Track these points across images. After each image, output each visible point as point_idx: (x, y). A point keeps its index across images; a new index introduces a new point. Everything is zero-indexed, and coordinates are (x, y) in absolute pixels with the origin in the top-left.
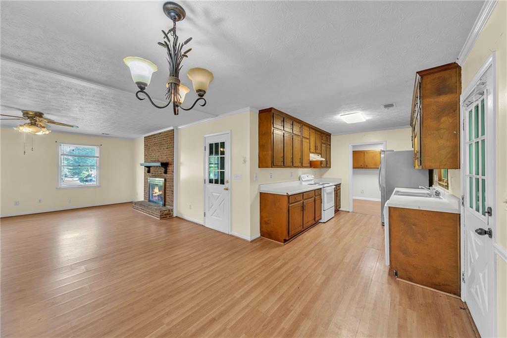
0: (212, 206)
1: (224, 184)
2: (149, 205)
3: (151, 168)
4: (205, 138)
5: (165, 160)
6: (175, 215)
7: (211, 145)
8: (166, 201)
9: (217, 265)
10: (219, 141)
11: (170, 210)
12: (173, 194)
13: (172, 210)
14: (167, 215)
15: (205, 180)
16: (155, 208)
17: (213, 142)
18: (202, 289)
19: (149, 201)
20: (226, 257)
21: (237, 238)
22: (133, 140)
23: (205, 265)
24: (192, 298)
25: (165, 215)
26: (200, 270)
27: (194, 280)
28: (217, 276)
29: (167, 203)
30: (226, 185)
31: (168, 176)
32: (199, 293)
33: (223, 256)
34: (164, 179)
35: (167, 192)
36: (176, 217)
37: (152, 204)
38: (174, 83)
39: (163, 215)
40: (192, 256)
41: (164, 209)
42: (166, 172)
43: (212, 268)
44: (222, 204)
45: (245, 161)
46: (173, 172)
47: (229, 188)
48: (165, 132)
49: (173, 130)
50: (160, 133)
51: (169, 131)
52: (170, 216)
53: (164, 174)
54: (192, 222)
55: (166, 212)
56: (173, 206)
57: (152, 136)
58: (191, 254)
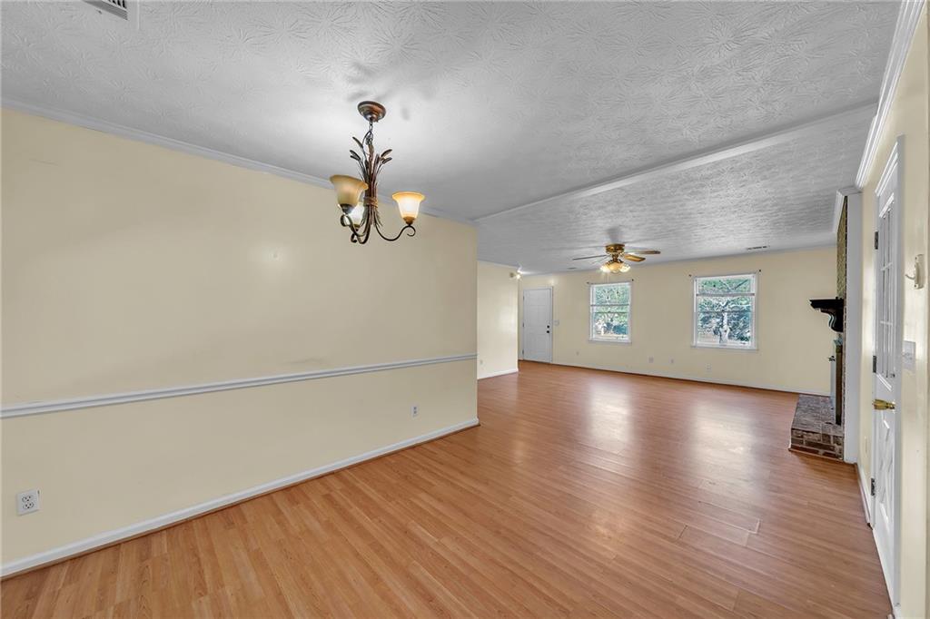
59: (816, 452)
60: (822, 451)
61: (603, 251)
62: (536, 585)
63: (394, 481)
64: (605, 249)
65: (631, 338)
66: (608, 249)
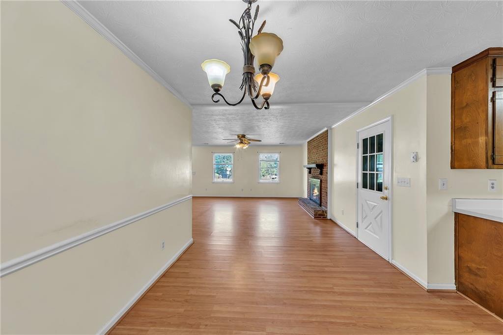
0: (366, 216)
1: (381, 191)
2: (309, 203)
3: (312, 170)
4: (358, 133)
5: (320, 162)
6: (329, 217)
7: (365, 141)
8: (322, 201)
9: (351, 298)
10: (375, 134)
11: (323, 211)
12: (327, 195)
13: (326, 212)
14: (321, 216)
15: (358, 183)
16: (312, 206)
17: (368, 136)
18: (319, 319)
19: (310, 199)
20: (370, 294)
21: (402, 273)
22: (301, 146)
23: (336, 289)
24: (303, 322)
25: (319, 215)
26: (327, 292)
27: (315, 300)
28: (344, 314)
29: (322, 204)
30: (385, 193)
31: (323, 177)
32: (312, 322)
33: (366, 290)
34: (319, 180)
35: (323, 193)
36: (330, 219)
37: (311, 202)
38: (248, 72)
39: (317, 215)
40: (326, 269)
41: (318, 208)
42: (321, 173)
43: (343, 298)
44: (380, 216)
45: (416, 158)
46: (327, 173)
47: (390, 197)
48: (321, 134)
49: (327, 131)
50: (318, 136)
51: (323, 133)
52: (323, 217)
53: (320, 176)
54: (344, 230)
55: (320, 212)
56: (327, 208)
57: (312, 140)
58: (326, 266)
59: (320, 217)
60: (322, 217)
61: (236, 137)
62: (333, 320)
63: (181, 310)
64: (237, 137)
65: (234, 181)
66: (238, 137)
